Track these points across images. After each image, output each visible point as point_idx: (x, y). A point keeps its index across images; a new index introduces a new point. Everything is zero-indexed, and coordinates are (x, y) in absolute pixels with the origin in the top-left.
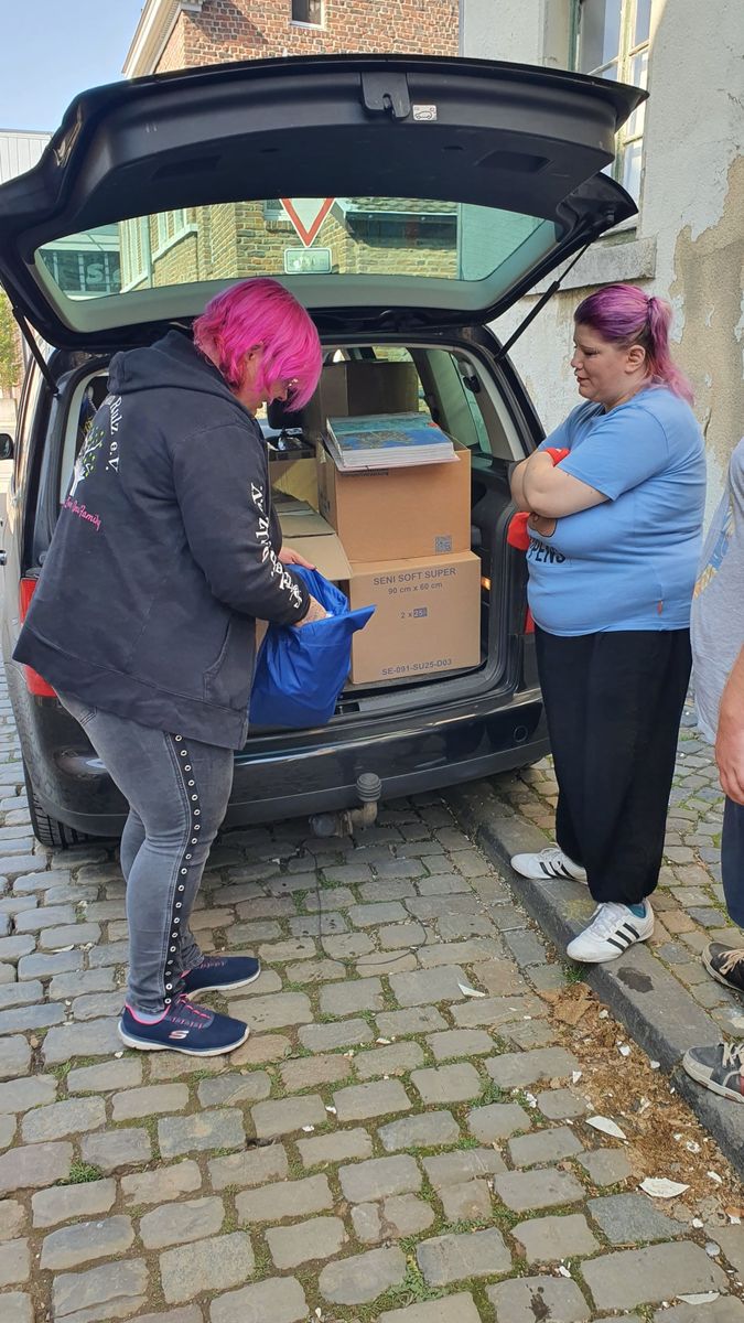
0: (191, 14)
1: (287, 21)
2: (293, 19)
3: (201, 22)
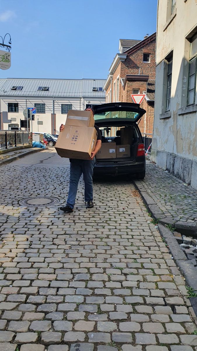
0: (122, 62)
1: (142, 62)
2: (143, 61)
3: (124, 63)
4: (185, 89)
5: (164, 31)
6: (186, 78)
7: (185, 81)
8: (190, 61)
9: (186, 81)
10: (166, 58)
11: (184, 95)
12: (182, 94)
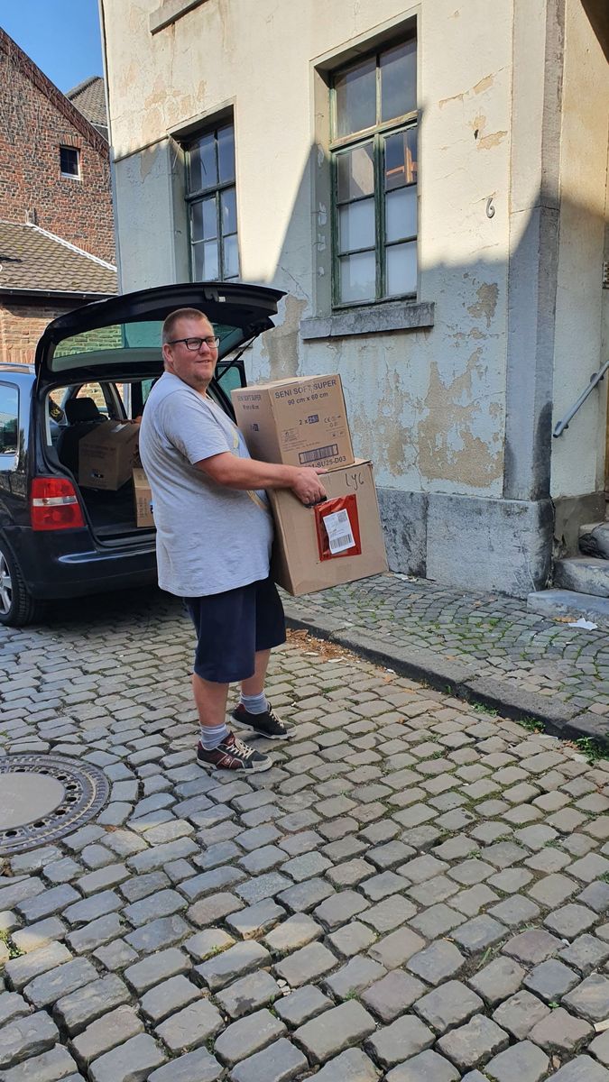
4: (325, 247)
5: (154, 32)
6: (324, 210)
7: (324, 222)
8: (333, 151)
9: (324, 220)
10: (175, 136)
11: (322, 271)
12: (317, 268)
